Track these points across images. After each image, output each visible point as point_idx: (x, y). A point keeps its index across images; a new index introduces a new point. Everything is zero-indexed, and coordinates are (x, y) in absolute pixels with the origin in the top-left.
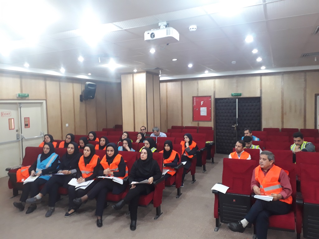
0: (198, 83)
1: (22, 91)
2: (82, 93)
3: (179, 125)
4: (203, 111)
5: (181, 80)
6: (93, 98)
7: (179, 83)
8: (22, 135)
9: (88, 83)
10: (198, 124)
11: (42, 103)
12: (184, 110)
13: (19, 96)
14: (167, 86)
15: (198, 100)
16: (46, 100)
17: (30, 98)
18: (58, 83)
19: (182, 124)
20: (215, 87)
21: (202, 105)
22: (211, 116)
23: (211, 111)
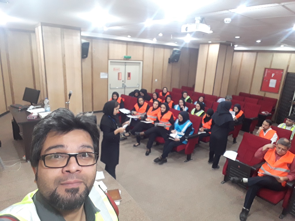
0: (273, 56)
1: (127, 54)
2: (171, 56)
3: (247, 92)
4: (273, 83)
5: (257, 52)
6: (177, 61)
7: (255, 54)
8: (125, 84)
9: (175, 49)
10: (265, 94)
11: (140, 63)
12: (254, 79)
13: (125, 57)
14: (243, 55)
15: (269, 72)
16: (143, 61)
17: (132, 59)
18: (153, 48)
19: (250, 92)
20: (289, 61)
21: (272, 77)
22: (279, 89)
23: (280, 84)
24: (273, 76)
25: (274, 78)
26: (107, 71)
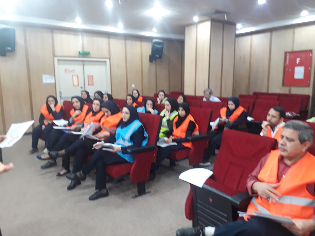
0: (294, 33)
1: (83, 48)
3: (264, 90)
4: (299, 73)
5: (271, 30)
6: (160, 57)
7: (268, 35)
9: (154, 41)
10: (290, 90)
11: (105, 62)
13: (80, 53)
14: (251, 40)
15: (292, 57)
16: (110, 59)
17: (92, 55)
18: (124, 41)
19: (268, 90)
21: (297, 63)
22: (309, 79)
23: (310, 71)
24: (299, 63)
25: (300, 65)
26: (53, 73)
